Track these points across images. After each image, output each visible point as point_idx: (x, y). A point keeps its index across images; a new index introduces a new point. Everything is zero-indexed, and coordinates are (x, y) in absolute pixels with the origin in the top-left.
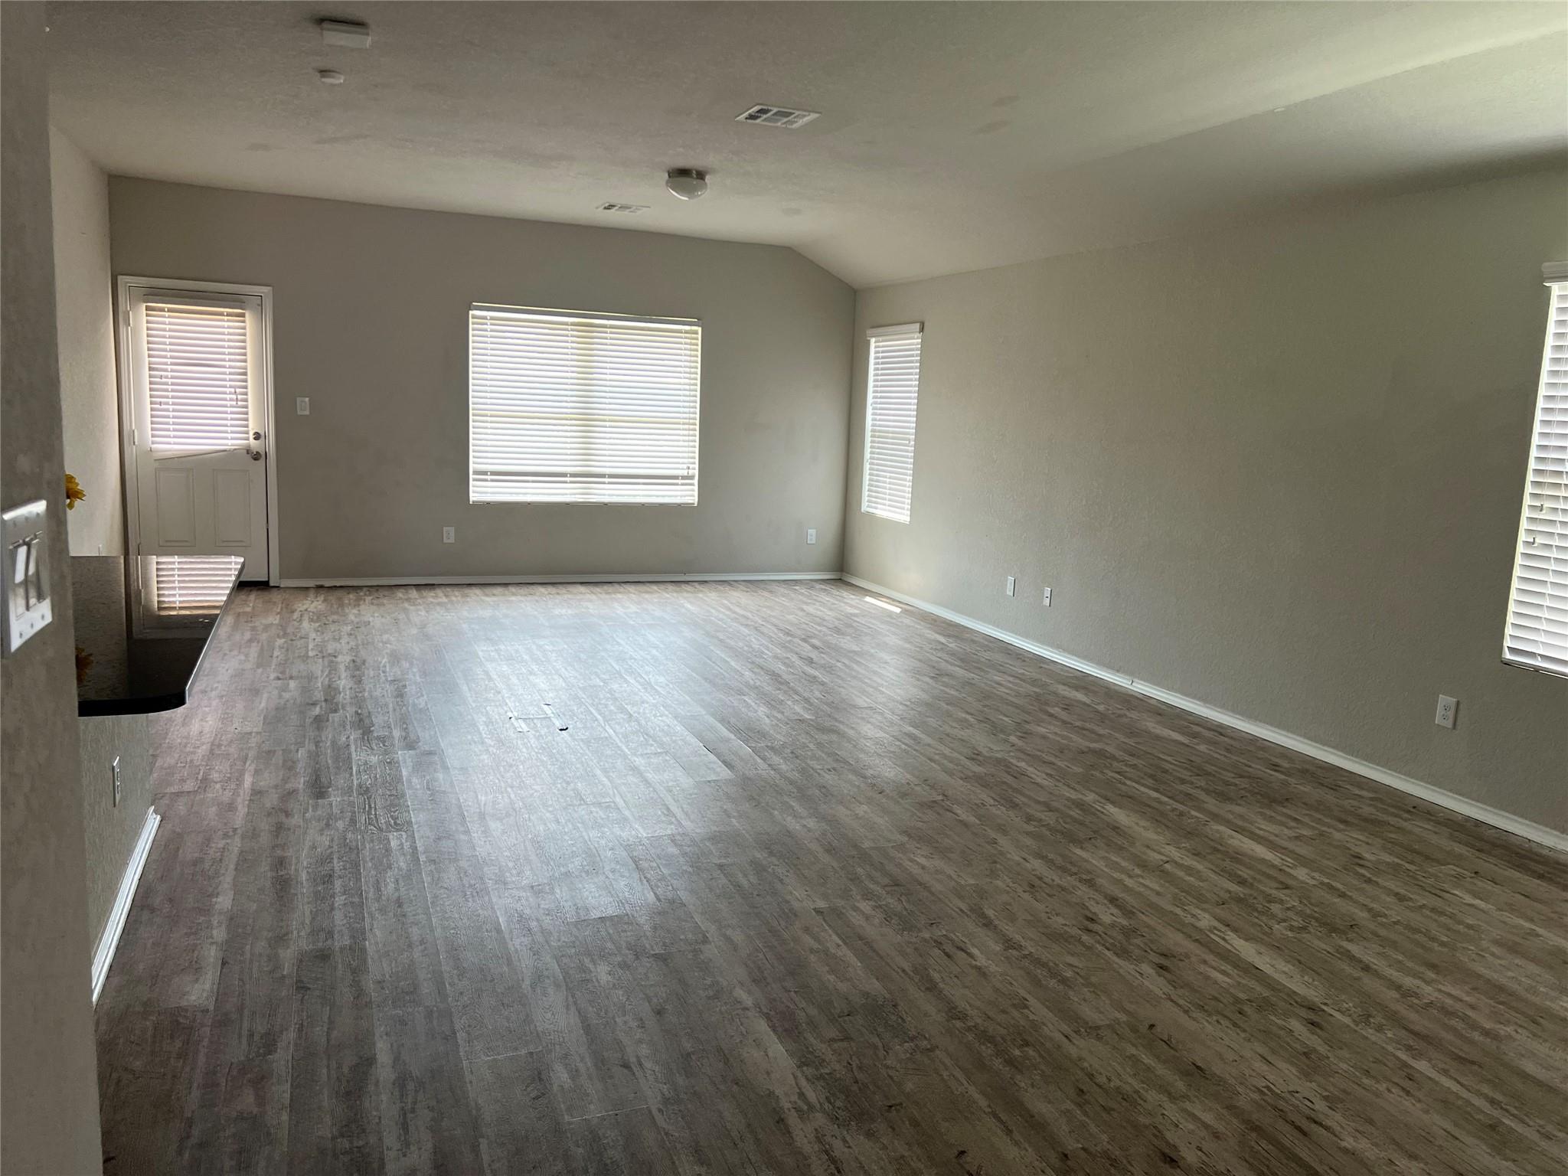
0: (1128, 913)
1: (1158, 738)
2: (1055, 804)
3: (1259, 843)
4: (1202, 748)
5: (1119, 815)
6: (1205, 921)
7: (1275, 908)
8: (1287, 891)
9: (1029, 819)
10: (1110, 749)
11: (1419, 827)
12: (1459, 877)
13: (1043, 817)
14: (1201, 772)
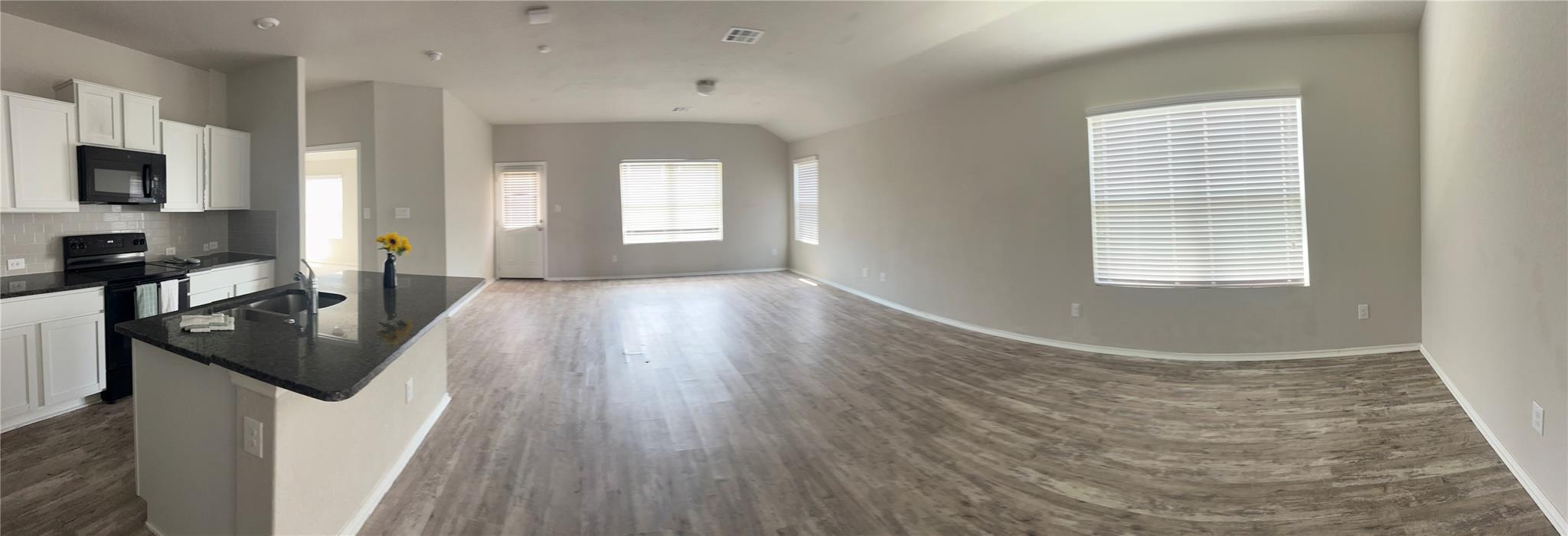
0: (987, 489)
1: (949, 345)
2: (914, 403)
3: (1028, 403)
4: (972, 347)
5: (950, 404)
6: (1034, 476)
7: (1060, 446)
8: (1057, 432)
9: (903, 418)
10: (929, 357)
11: (1082, 365)
12: (1114, 387)
13: (910, 415)
14: (979, 363)
